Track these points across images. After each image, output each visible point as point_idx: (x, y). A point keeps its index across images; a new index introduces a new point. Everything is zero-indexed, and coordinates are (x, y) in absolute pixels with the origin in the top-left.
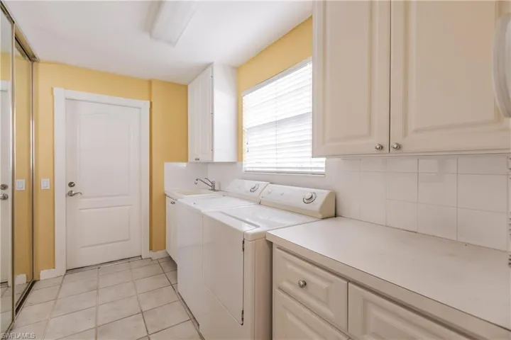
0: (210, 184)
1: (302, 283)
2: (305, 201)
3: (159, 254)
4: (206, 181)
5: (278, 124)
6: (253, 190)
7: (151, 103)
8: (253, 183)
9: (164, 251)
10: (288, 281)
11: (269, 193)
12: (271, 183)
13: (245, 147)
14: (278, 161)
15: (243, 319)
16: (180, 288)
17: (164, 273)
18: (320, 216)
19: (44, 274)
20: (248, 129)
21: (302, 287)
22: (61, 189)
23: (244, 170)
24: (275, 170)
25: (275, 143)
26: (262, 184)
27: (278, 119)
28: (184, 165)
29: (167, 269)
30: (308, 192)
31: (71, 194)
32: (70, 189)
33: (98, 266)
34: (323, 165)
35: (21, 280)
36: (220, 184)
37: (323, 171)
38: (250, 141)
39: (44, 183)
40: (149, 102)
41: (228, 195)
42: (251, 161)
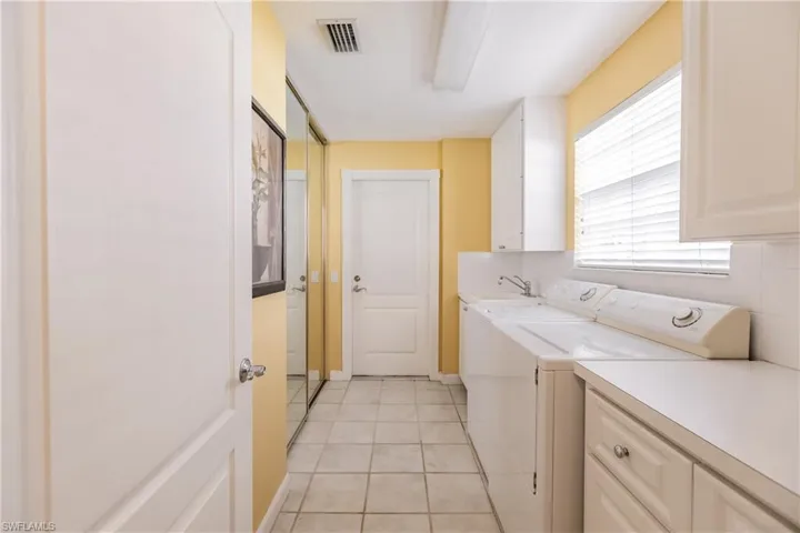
0: (523, 286)
1: (619, 450)
2: (677, 322)
3: (449, 378)
4: (516, 280)
5: (635, 181)
6: (585, 297)
7: (441, 172)
8: (585, 286)
9: (455, 375)
10: (604, 445)
11: (612, 304)
12: (619, 288)
13: (578, 226)
14: (636, 248)
15: (535, 486)
16: (471, 429)
17: (454, 404)
18: (707, 353)
19: (334, 375)
20: (583, 195)
21: (620, 456)
22: (348, 284)
23: (576, 264)
24: (630, 264)
25: (629, 216)
26: (602, 289)
27: (635, 174)
28: (487, 255)
29: (458, 400)
30: (682, 307)
31: (356, 290)
32: (355, 283)
33: (383, 378)
34: (726, 256)
35: (314, 376)
36: (538, 286)
37: (728, 267)
38: (587, 215)
39: (333, 277)
40: (438, 171)
41: (546, 304)
42: (591, 249)
